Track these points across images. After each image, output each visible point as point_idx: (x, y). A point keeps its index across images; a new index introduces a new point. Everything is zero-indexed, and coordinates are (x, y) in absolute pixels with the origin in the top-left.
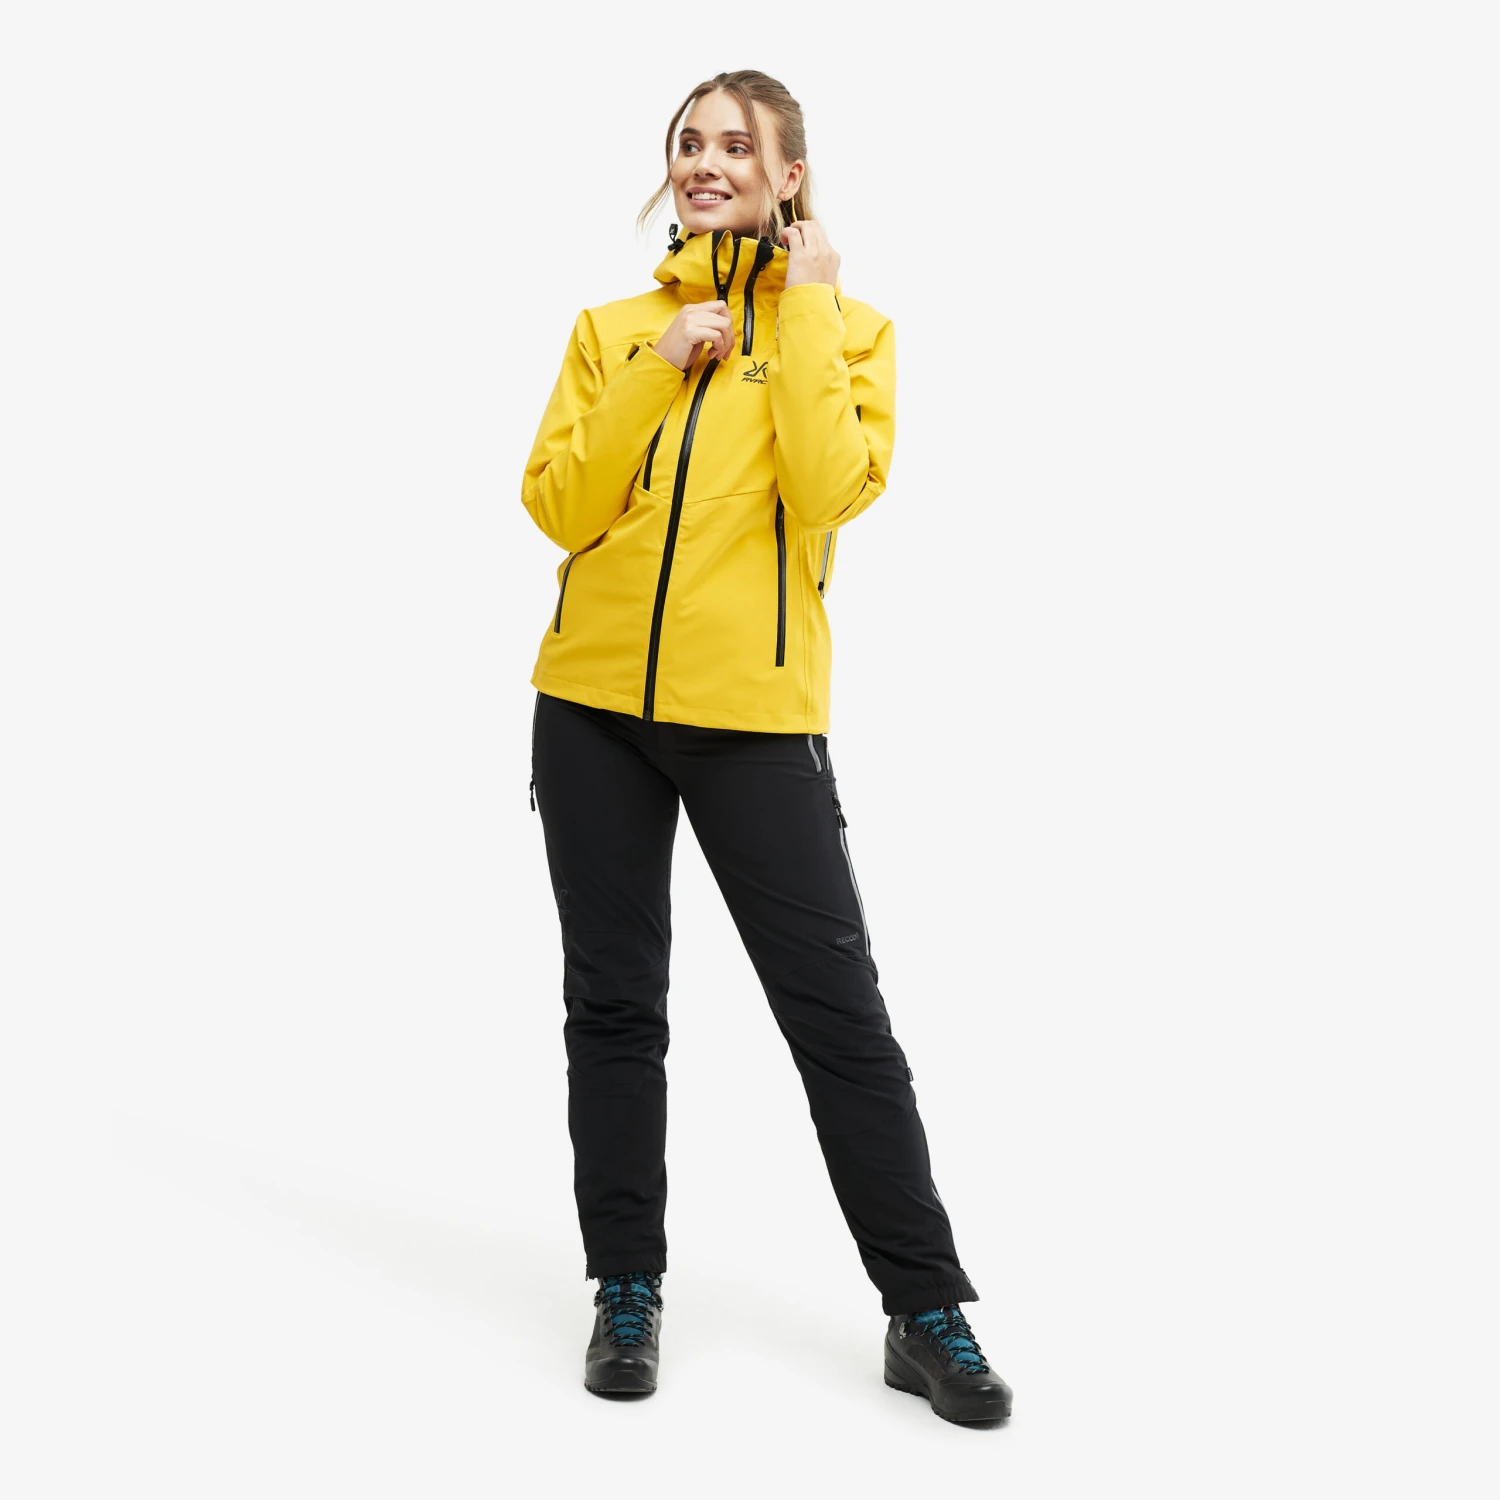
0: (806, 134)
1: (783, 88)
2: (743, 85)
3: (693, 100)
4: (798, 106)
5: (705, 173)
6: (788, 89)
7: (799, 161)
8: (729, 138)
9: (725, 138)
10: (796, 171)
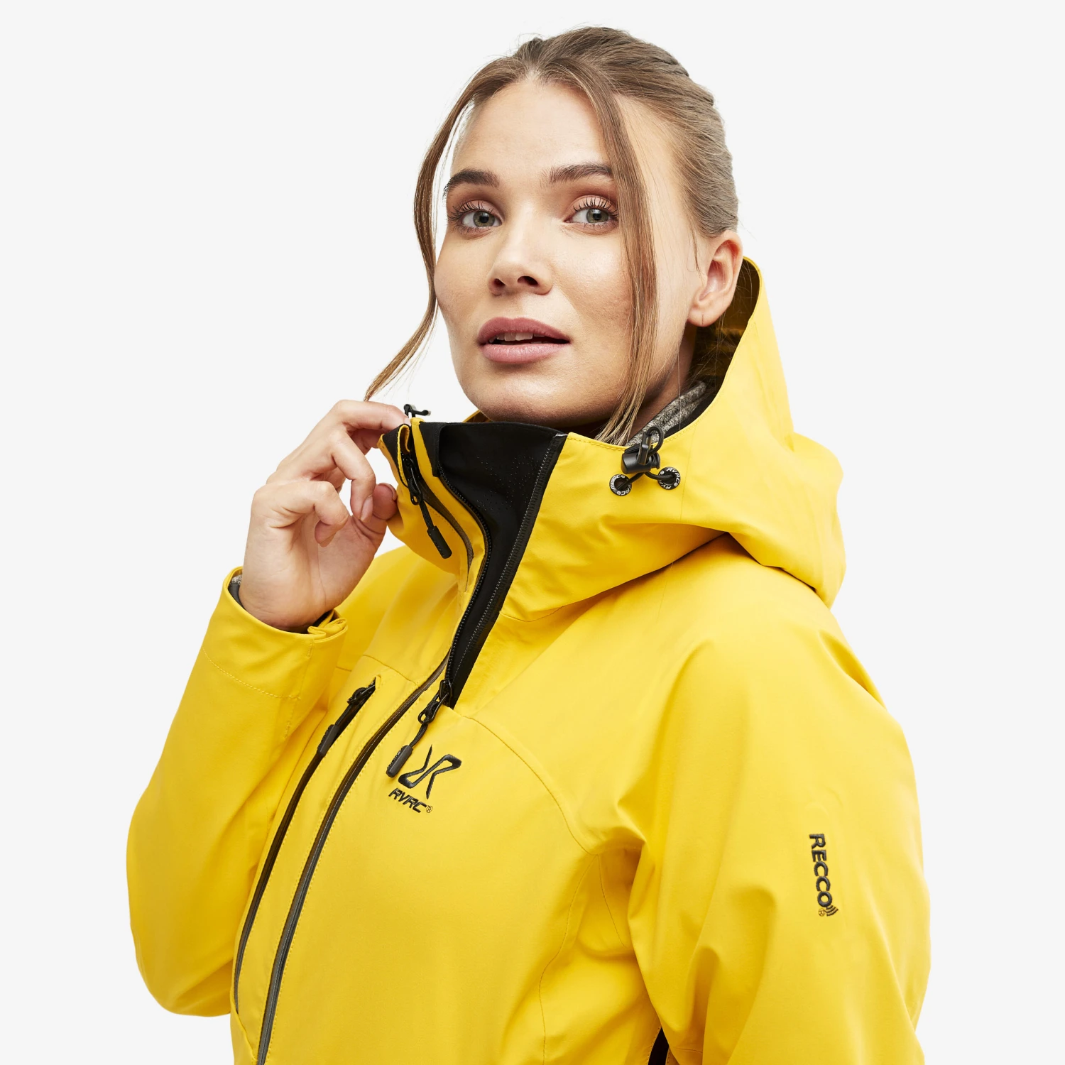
0: (734, 164)
1: (674, 63)
2: (586, 60)
3: (470, 106)
4: (710, 101)
5: (518, 275)
6: (684, 63)
7: (727, 235)
8: (569, 184)
9: (560, 185)
10: (724, 257)
